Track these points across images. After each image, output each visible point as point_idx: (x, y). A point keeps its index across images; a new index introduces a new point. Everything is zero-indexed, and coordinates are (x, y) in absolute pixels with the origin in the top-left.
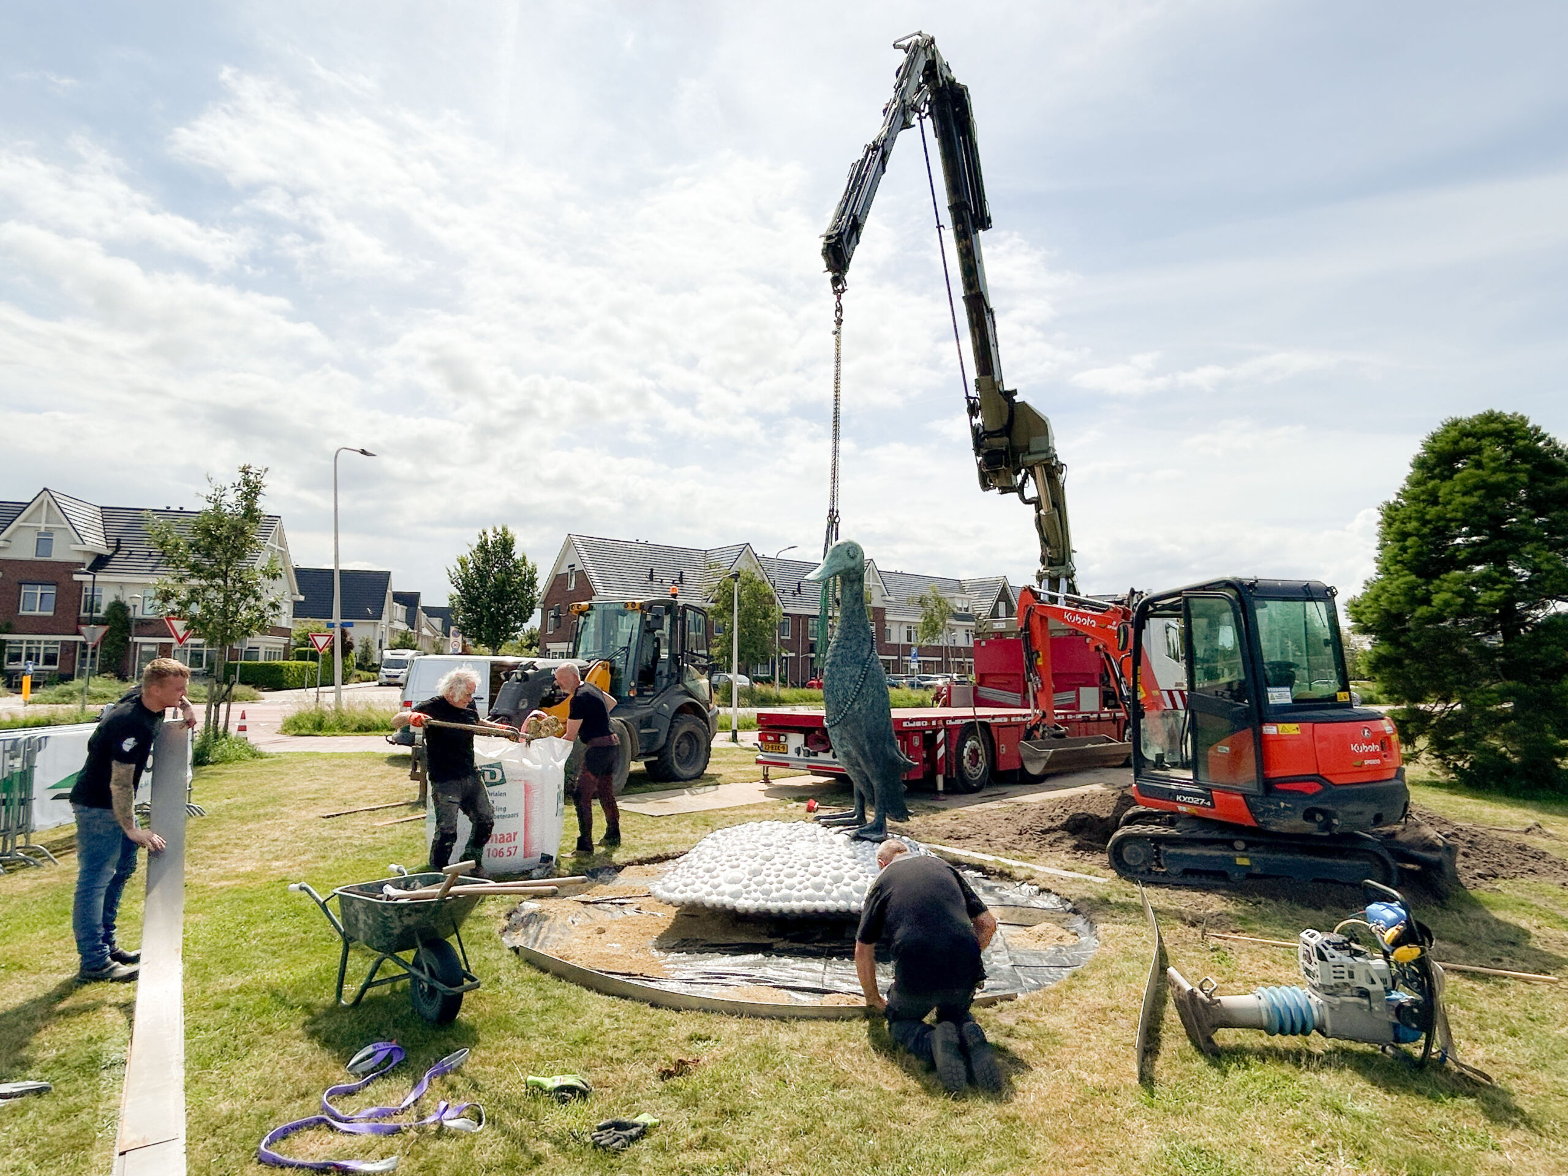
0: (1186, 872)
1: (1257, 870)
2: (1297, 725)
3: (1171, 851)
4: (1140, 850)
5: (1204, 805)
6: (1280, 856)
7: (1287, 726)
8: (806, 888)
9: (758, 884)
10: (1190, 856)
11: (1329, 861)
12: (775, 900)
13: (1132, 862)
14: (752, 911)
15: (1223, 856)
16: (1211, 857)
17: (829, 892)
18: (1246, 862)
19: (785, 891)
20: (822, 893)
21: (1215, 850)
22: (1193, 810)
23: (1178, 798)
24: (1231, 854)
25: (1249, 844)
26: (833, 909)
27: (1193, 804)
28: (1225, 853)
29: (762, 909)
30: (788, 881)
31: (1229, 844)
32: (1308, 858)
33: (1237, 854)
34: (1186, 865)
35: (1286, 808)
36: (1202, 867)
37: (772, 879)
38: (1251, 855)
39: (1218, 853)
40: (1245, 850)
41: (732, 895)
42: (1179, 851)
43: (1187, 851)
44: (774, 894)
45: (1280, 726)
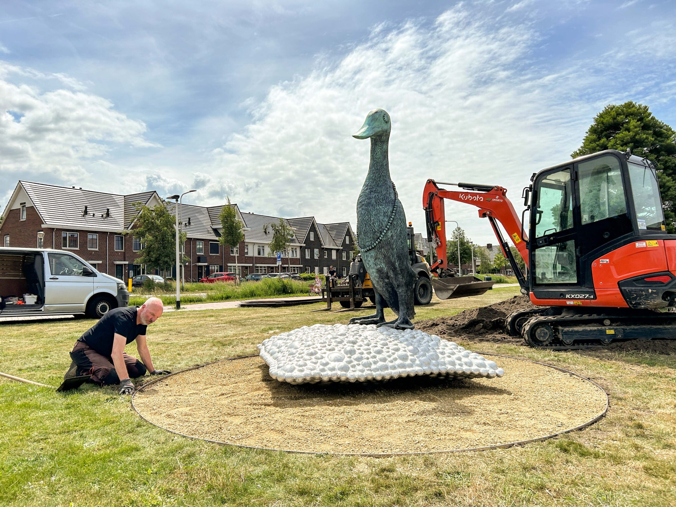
0: (577, 342)
1: (620, 336)
2: (655, 241)
3: (566, 329)
4: (546, 331)
5: (587, 299)
6: (633, 327)
7: (650, 241)
8: (395, 359)
9: (358, 359)
10: (578, 332)
11: (661, 327)
12: (376, 370)
13: (541, 339)
14: (362, 379)
15: (598, 330)
16: (591, 331)
17: (413, 361)
18: (612, 332)
19: (380, 364)
20: (408, 362)
21: (594, 326)
22: (579, 303)
23: (568, 296)
24: (603, 328)
25: (612, 321)
26: (421, 373)
27: (579, 299)
28: (600, 328)
29: (370, 378)
30: (379, 356)
31: (600, 322)
32: (648, 327)
33: (607, 328)
34: (576, 337)
35: (652, 293)
36: (585, 338)
37: (365, 355)
38: (615, 327)
39: (596, 328)
40: (610, 325)
41: (342, 369)
42: (571, 329)
43: (576, 329)
44: (373, 366)
45: (647, 242)
